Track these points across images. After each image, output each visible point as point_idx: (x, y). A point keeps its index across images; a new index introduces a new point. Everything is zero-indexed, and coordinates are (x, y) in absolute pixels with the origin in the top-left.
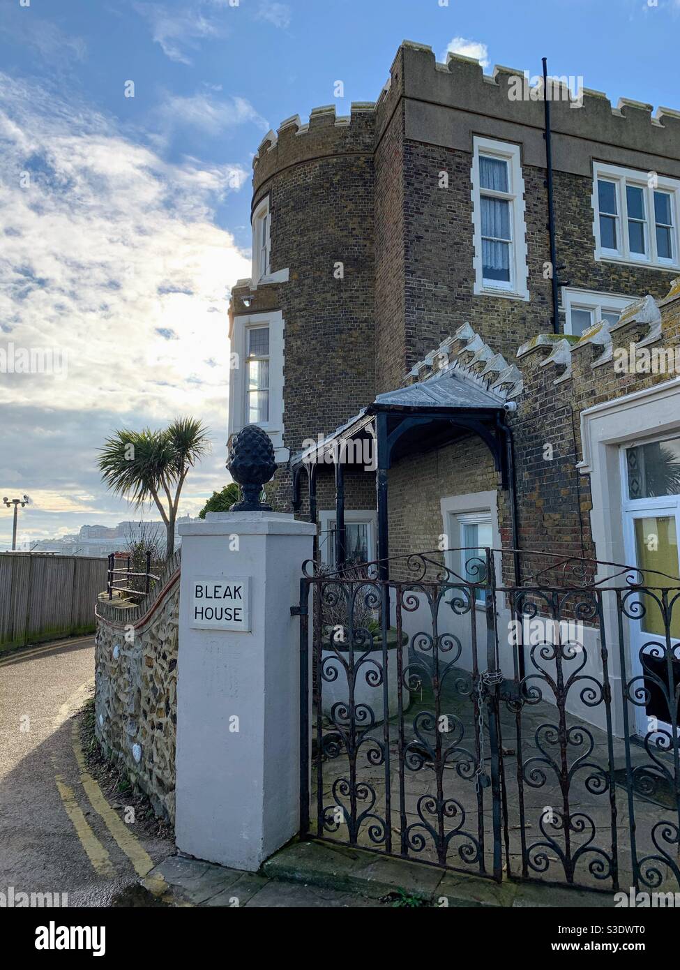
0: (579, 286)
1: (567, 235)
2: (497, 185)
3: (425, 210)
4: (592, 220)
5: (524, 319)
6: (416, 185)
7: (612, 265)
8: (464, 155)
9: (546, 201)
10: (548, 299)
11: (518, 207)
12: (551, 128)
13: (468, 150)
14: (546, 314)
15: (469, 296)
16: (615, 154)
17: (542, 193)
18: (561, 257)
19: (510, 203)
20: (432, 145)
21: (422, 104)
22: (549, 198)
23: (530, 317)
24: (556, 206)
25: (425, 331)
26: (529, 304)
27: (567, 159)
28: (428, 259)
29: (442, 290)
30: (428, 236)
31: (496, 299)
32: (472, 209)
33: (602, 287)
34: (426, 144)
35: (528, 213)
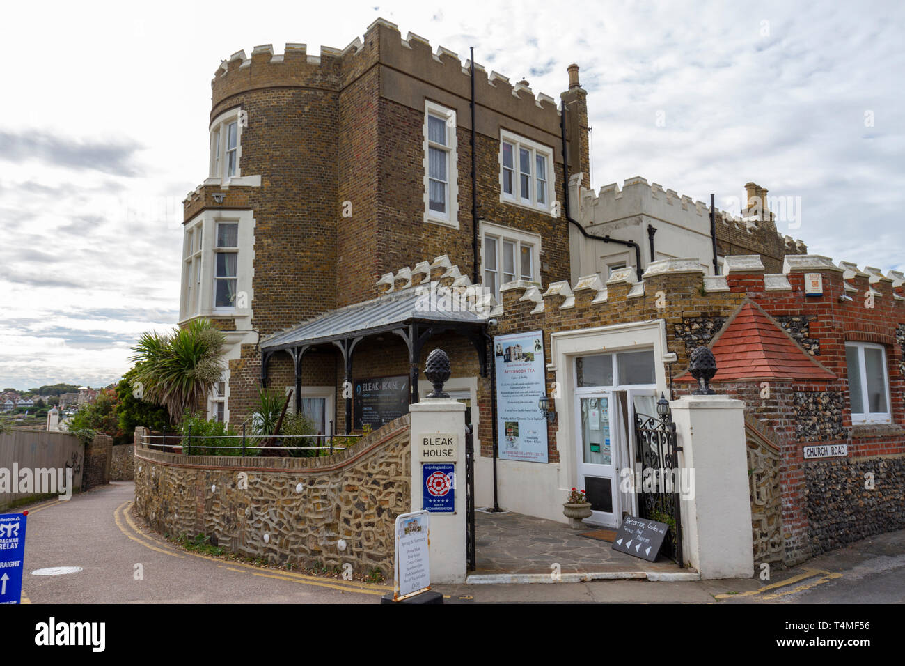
0: (490, 220)
1: (483, 181)
2: (438, 138)
3: (392, 153)
4: (499, 172)
5: (455, 243)
6: (387, 134)
7: (511, 206)
8: (418, 113)
9: (471, 154)
10: (471, 228)
11: (453, 158)
12: (476, 101)
13: (422, 110)
14: (469, 240)
15: (420, 222)
16: (520, 127)
17: (468, 148)
18: (480, 198)
19: (447, 155)
20: (398, 104)
21: (392, 71)
22: (473, 153)
23: (459, 241)
24: (477, 159)
25: (391, 247)
26: (459, 232)
27: (485, 125)
28: (394, 192)
29: (403, 217)
30: (394, 174)
31: (438, 227)
32: (423, 156)
33: (504, 222)
34: (394, 103)
35: (459, 163)
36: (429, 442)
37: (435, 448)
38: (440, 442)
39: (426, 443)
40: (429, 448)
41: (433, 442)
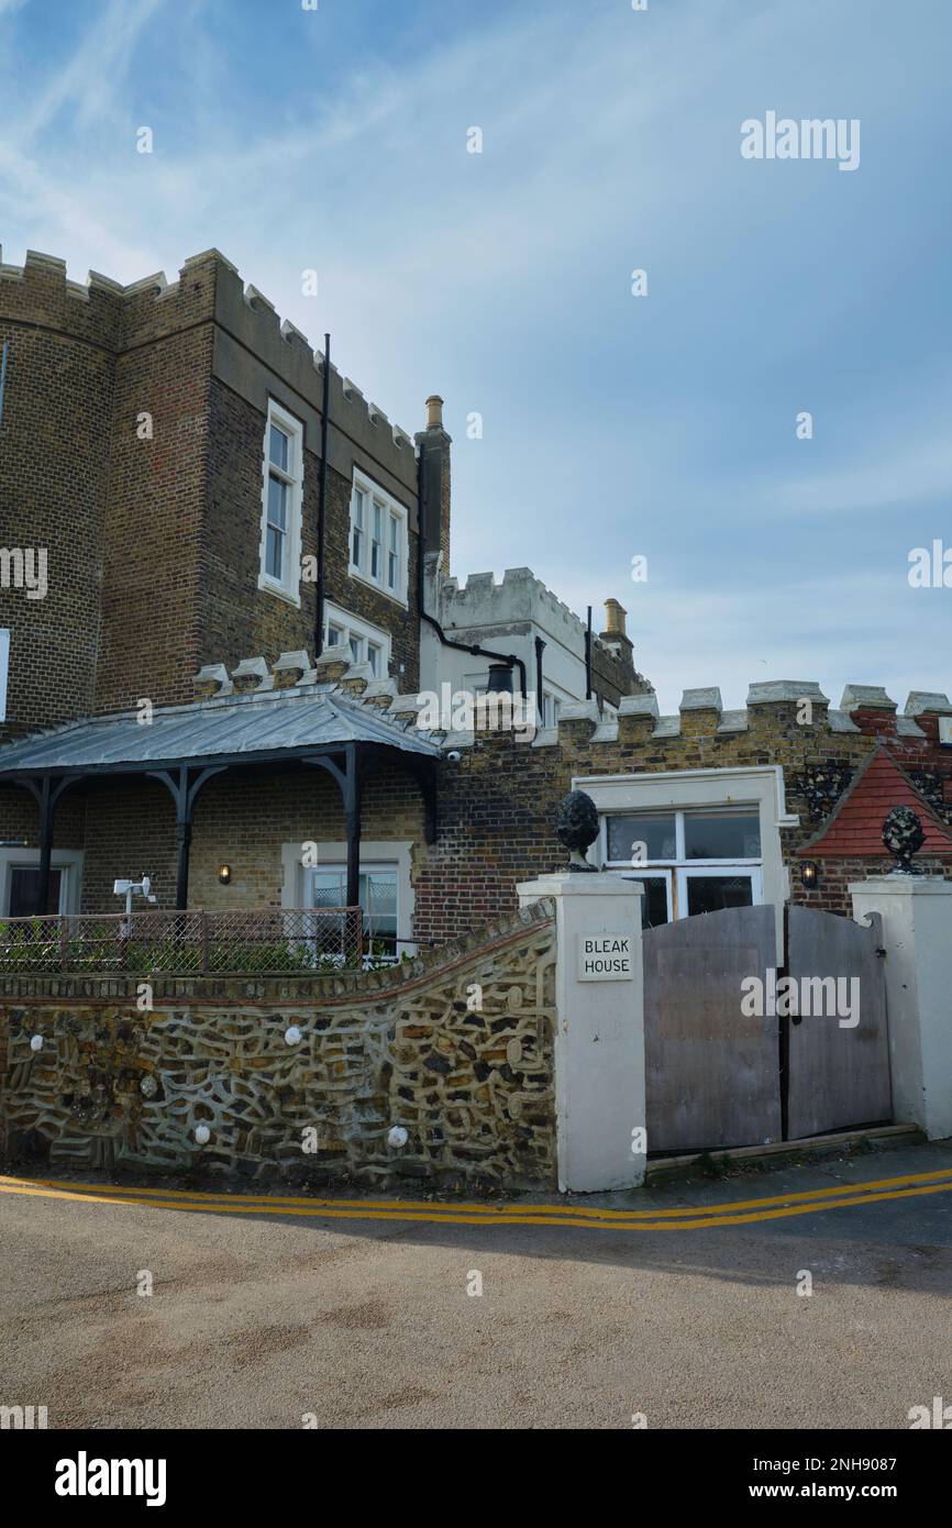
0: (336, 601)
1: (331, 540)
2: (280, 461)
3: (224, 470)
4: (349, 530)
5: (294, 628)
6: (218, 437)
7: (360, 584)
8: (260, 417)
9: (318, 496)
10: (314, 609)
11: (297, 495)
12: (329, 416)
13: (264, 411)
14: (310, 627)
15: (253, 589)
16: (375, 469)
17: (315, 486)
19: (288, 487)
20: (234, 393)
21: (229, 339)
22: (322, 494)
23: (299, 627)
24: (326, 504)
25: (215, 622)
26: (299, 611)
27: (336, 460)
28: (223, 533)
29: (233, 577)
30: (225, 503)
31: (275, 599)
32: (262, 487)
33: (351, 607)
34: (230, 389)
35: (304, 505)
36: (594, 947)
37: (603, 957)
38: (610, 946)
39: (589, 949)
40: (594, 957)
41: (600, 948)
